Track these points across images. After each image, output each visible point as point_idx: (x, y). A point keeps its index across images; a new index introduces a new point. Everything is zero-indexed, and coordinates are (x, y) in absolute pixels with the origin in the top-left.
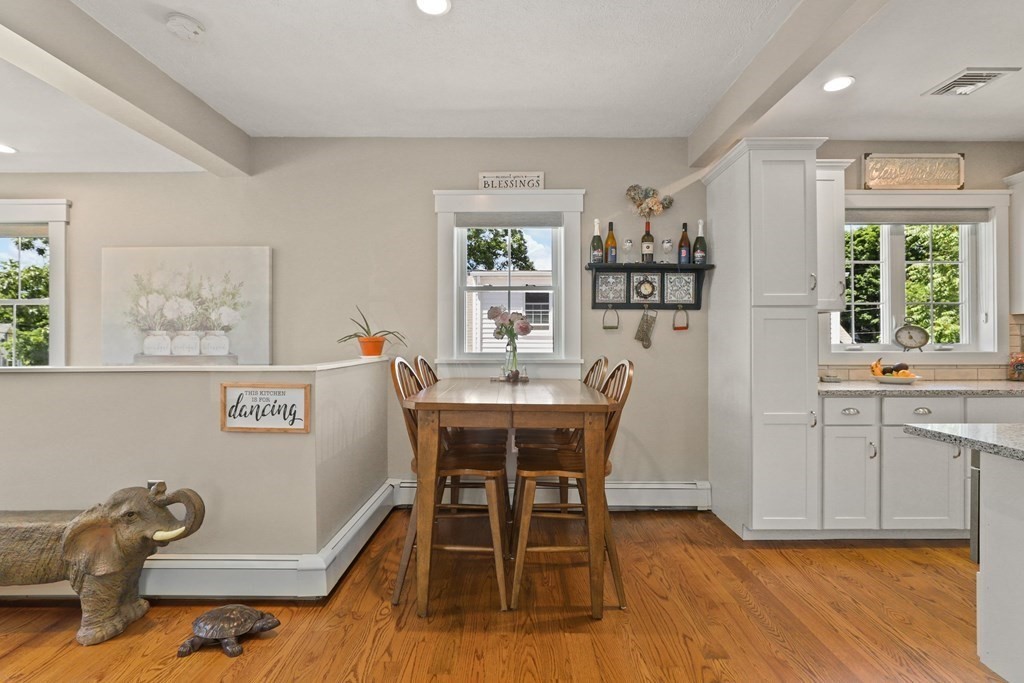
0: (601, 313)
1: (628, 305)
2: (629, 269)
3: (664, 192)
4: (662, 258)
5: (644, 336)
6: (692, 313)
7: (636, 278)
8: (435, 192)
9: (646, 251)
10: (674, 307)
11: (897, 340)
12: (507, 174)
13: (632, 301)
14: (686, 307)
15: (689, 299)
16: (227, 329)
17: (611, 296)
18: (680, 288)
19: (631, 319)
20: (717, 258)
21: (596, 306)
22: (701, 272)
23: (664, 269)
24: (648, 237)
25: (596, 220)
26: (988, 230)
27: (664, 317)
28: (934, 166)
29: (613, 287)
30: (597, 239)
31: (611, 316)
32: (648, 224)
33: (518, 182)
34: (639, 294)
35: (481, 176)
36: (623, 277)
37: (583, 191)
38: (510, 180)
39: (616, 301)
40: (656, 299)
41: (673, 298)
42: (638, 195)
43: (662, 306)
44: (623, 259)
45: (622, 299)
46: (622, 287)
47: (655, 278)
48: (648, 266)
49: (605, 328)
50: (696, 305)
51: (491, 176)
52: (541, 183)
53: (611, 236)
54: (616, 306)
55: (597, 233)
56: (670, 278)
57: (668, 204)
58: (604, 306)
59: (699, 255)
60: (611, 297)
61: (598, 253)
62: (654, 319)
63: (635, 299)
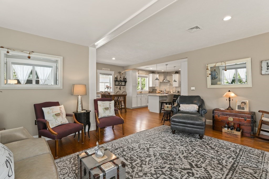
0: (116, 86)
2: (118, 81)
3: (122, 72)
4: (122, 80)
5: (120, 89)
6: (125, 86)
7: (119, 82)
10: (123, 85)
11: (141, 89)
14: (124, 86)
15: (124, 85)
18: (123, 83)
19: (119, 87)
20: (127, 80)
21: (115, 85)
22: (125, 82)
23: (122, 81)
24: (121, 78)
25: (116, 75)
26: (147, 79)
27: (122, 87)
28: (144, 72)
29: (117, 83)
31: (117, 86)
32: (121, 76)
33: (107, 70)
35: (103, 68)
37: (114, 72)
42: (120, 73)
43: (122, 85)
44: (118, 80)
46: (118, 83)
47: (121, 82)
48: (121, 81)
49: (116, 88)
50: (125, 85)
51: (104, 69)
52: (110, 70)
53: (117, 77)
54: (118, 85)
56: (122, 82)
57: (123, 74)
58: (116, 85)
59: (125, 80)
61: (116, 79)
63: (119, 85)
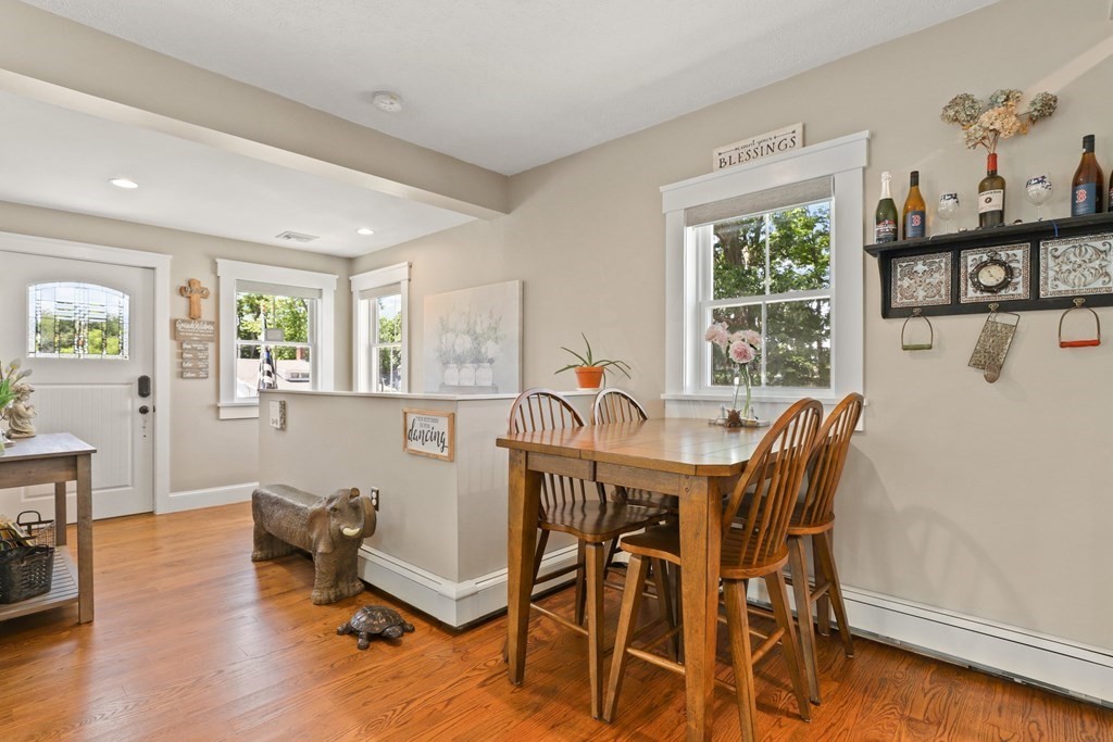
0: (898, 325)
1: (955, 307)
2: (955, 245)
3: (1036, 90)
5: (990, 362)
7: (971, 258)
8: (662, 189)
9: (986, 208)
10: (1064, 303)
12: (749, 141)
13: (963, 300)
14: (1095, 302)
15: (1106, 285)
16: (491, 361)
17: (921, 294)
18: (1080, 265)
19: (969, 328)
21: (888, 311)
23: (1035, 235)
24: (993, 180)
25: (885, 175)
27: (1036, 325)
29: (924, 280)
30: (887, 205)
31: (917, 329)
32: (993, 158)
33: (765, 147)
34: (978, 286)
35: (716, 154)
36: (944, 260)
37: (866, 134)
38: (752, 148)
39: (930, 301)
40: (1020, 291)
41: (1062, 287)
43: (1035, 303)
44: (939, 228)
45: (943, 298)
46: (942, 277)
47: (1018, 255)
48: (994, 234)
49: (905, 348)
51: (728, 150)
52: (798, 140)
53: (915, 196)
55: (885, 194)
56: (1055, 248)
57: (1043, 111)
58: (907, 312)
60: (921, 297)
61: (887, 227)
62: (1013, 328)
63: (970, 295)
